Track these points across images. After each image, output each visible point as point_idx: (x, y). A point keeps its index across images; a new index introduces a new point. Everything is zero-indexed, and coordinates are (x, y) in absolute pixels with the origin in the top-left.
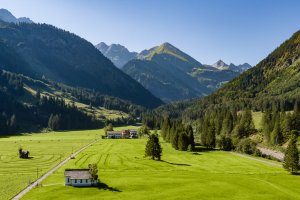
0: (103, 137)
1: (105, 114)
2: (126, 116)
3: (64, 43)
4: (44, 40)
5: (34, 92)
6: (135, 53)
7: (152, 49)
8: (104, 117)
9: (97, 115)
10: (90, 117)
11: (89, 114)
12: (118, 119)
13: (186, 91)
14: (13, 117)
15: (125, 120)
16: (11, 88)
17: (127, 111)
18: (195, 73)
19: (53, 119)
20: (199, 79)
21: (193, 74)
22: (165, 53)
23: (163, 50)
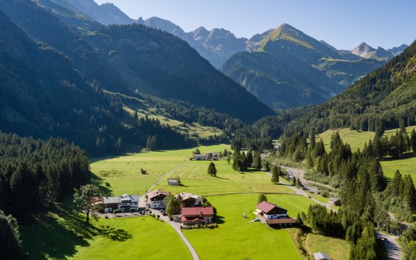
0: (191, 159)
1: (198, 132)
2: (219, 133)
3: (156, 45)
4: (134, 44)
5: (132, 112)
6: (243, 40)
7: (266, 33)
8: (196, 136)
9: (191, 133)
10: (184, 136)
11: (182, 132)
12: (211, 137)
13: (308, 92)
14: (120, 140)
15: (217, 138)
16: (113, 110)
17: (221, 127)
18: (322, 65)
19: (151, 140)
20: (329, 74)
21: (321, 67)
22: (282, 40)
23: (281, 34)
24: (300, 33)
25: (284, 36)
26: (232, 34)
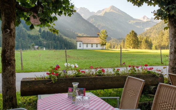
7: (103, 10)
22: (111, 12)
23: (110, 10)
24: (119, 10)
25: (112, 10)
26: (88, 10)
